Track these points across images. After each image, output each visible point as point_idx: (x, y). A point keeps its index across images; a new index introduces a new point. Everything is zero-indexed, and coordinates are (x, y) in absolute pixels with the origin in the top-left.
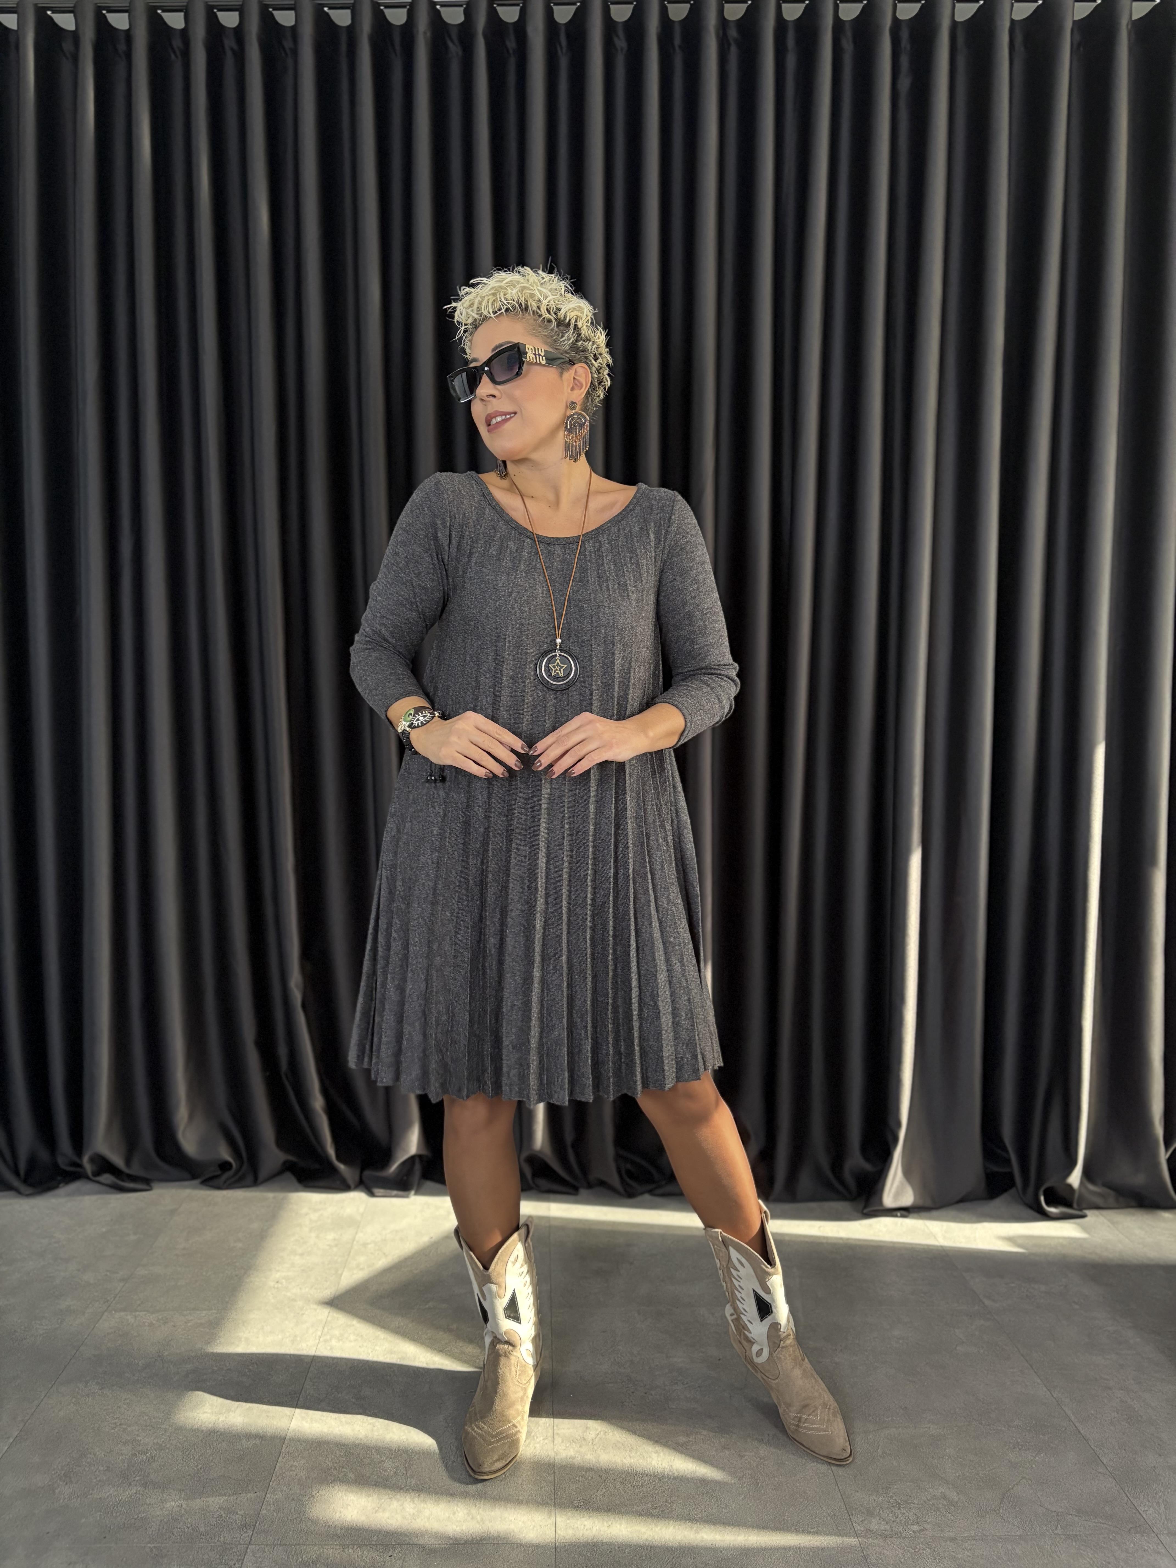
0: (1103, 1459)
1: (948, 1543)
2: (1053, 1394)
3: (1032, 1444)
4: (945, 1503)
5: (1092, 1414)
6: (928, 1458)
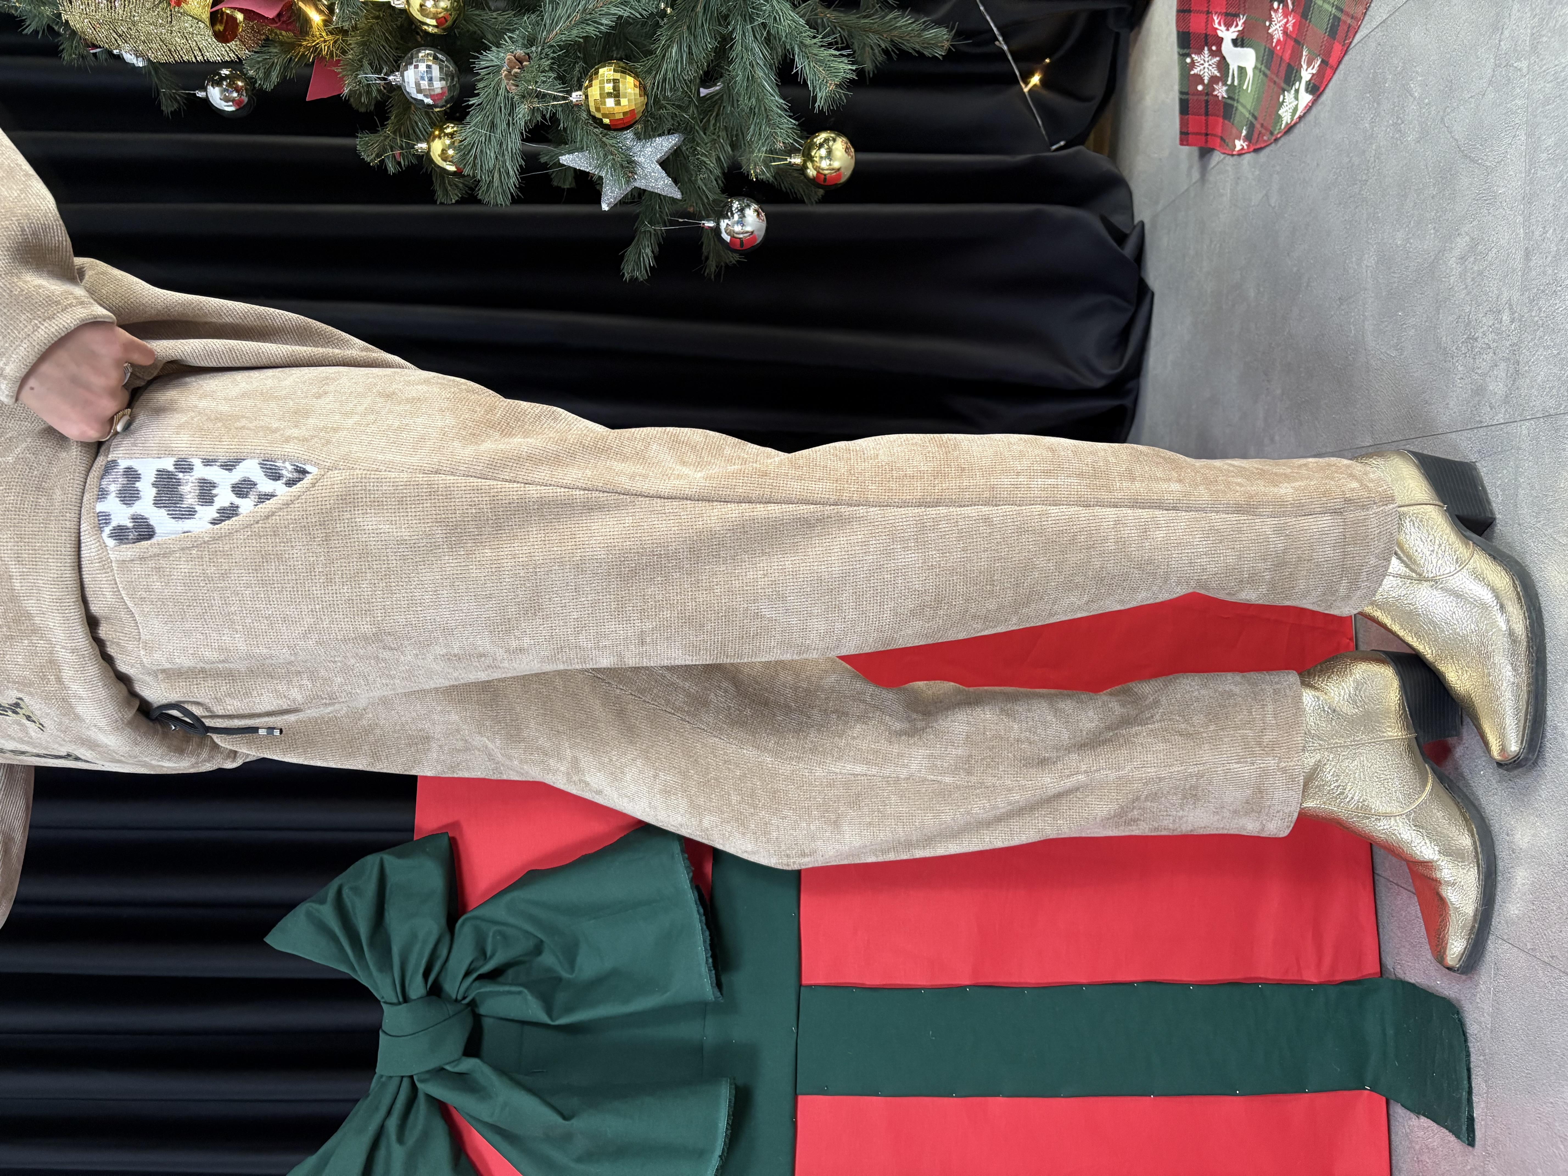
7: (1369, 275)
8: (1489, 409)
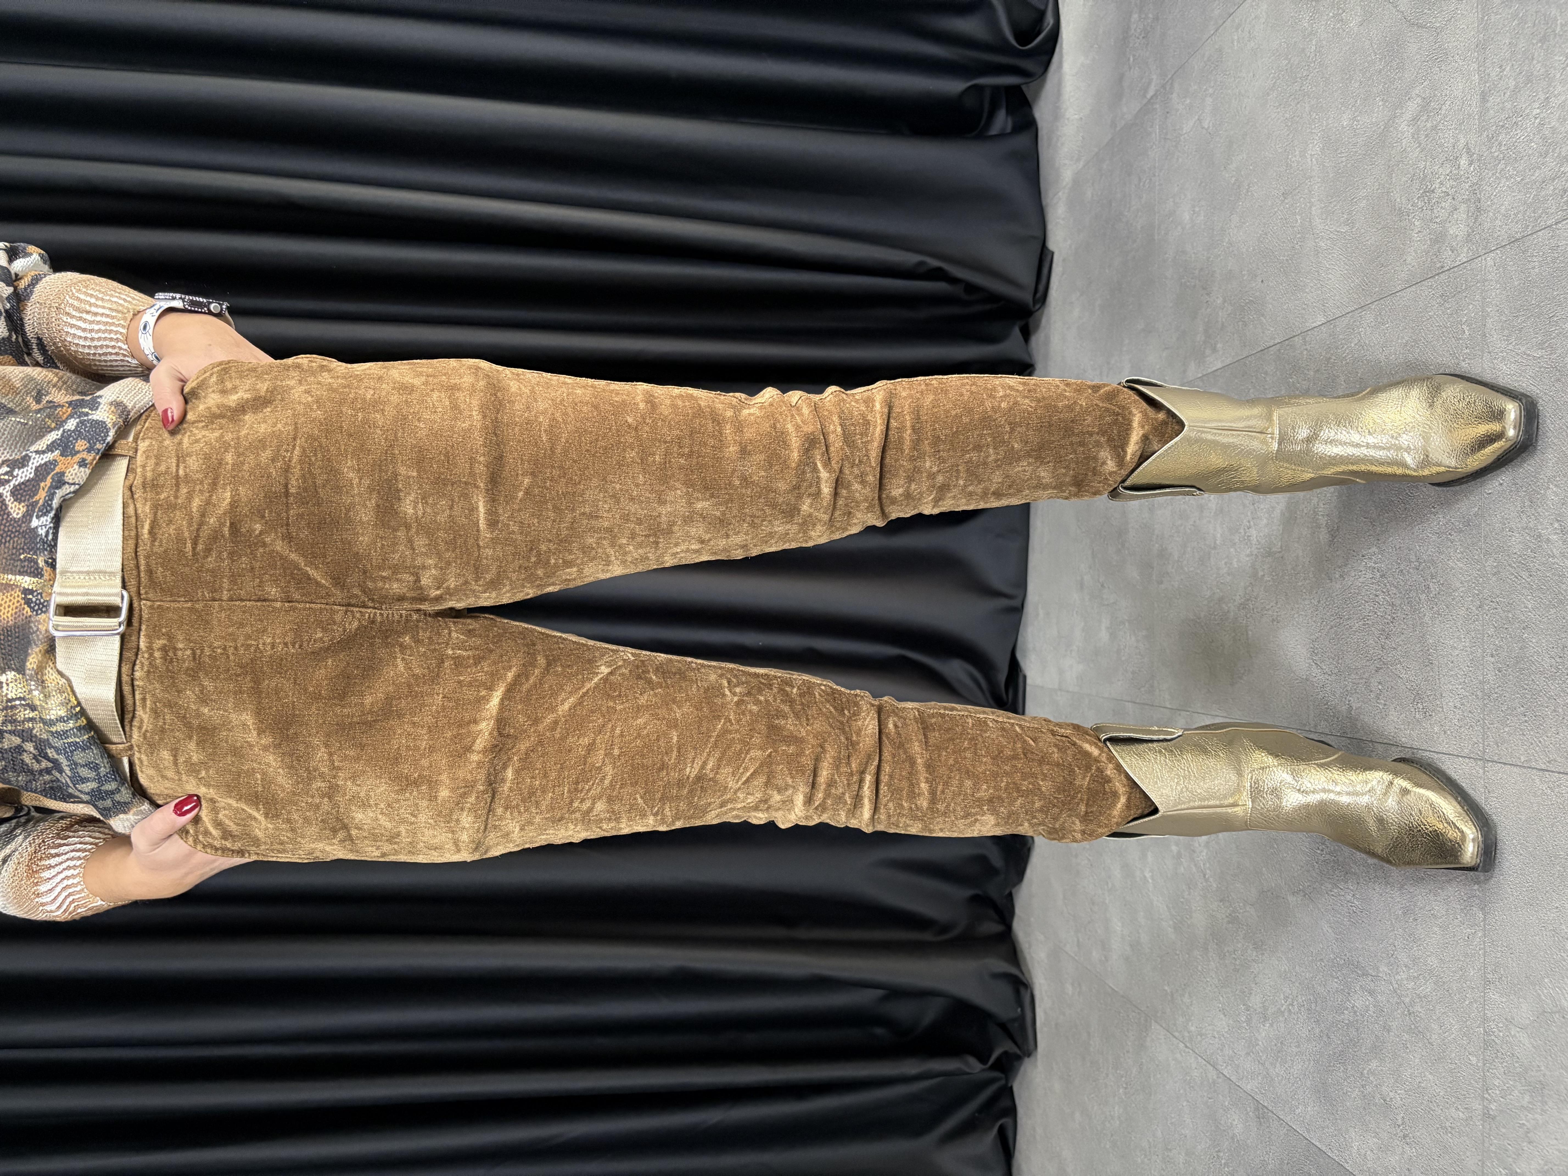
1: (1490, 104)
7: (1315, 162)
8: (1450, 253)
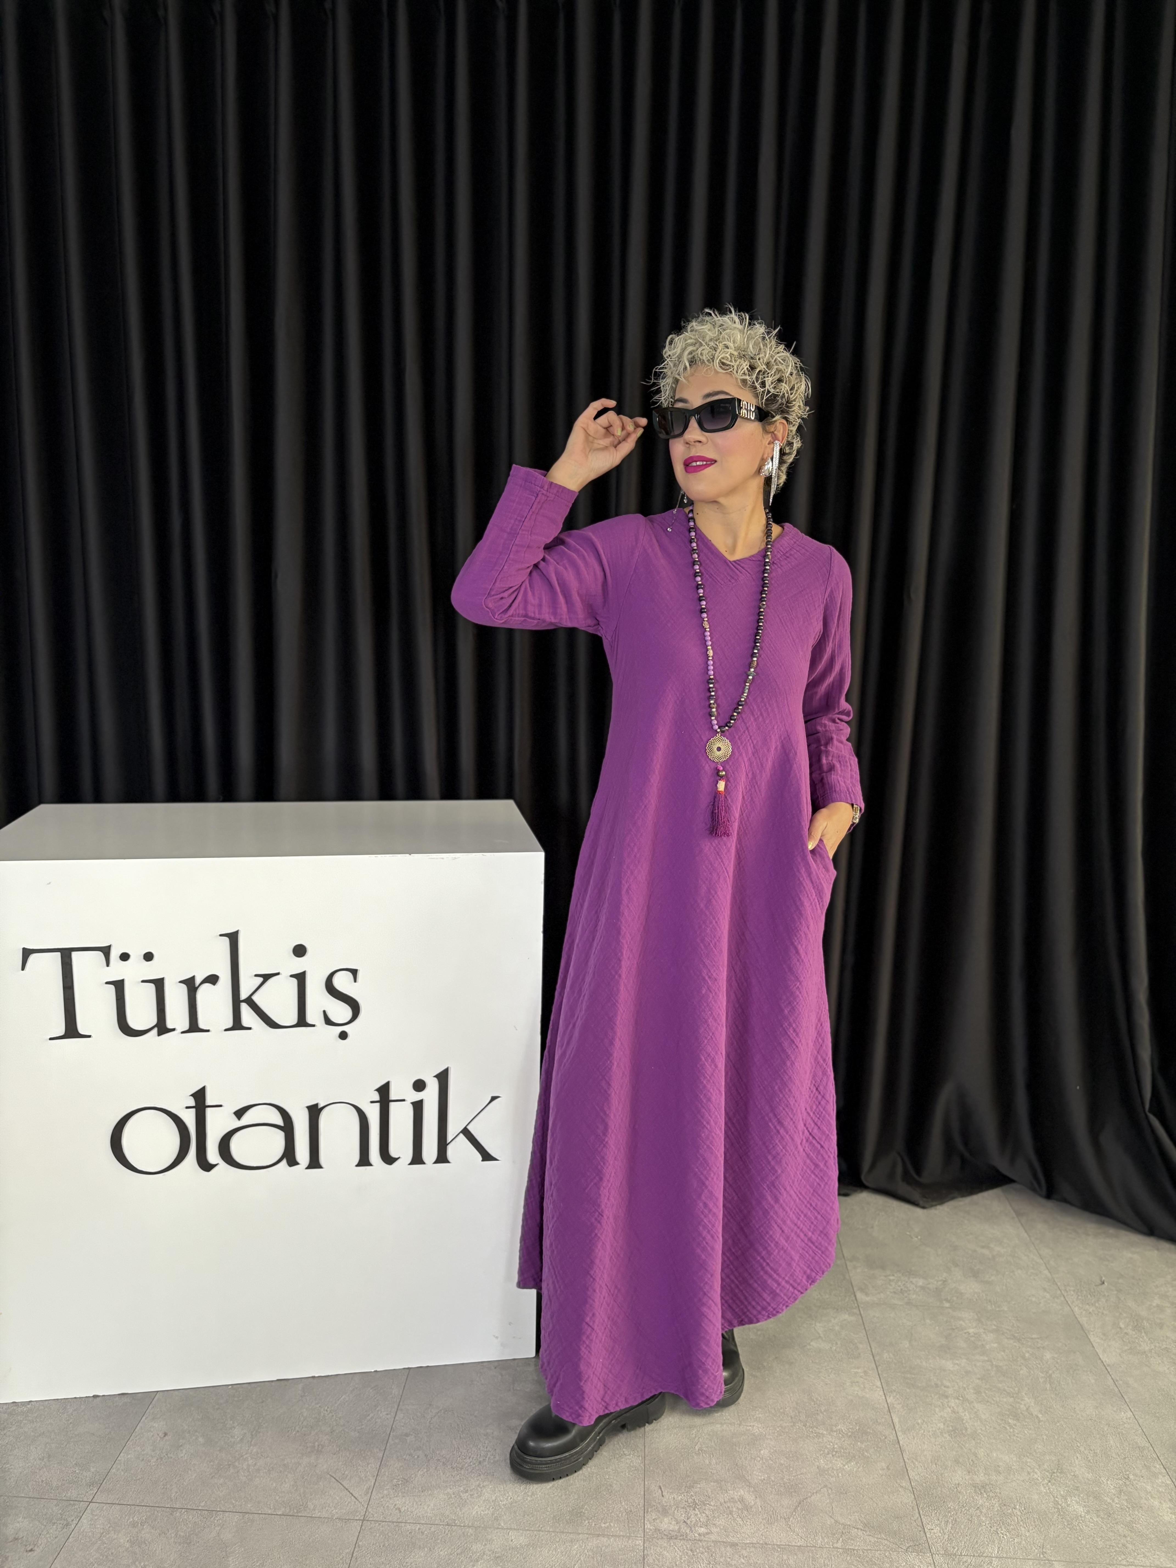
0: (910, 1472)
1: (728, 1548)
2: (887, 1398)
3: (847, 1451)
4: (740, 1507)
5: (918, 1424)
6: (741, 1459)
